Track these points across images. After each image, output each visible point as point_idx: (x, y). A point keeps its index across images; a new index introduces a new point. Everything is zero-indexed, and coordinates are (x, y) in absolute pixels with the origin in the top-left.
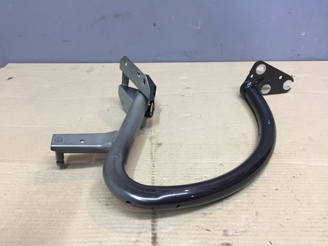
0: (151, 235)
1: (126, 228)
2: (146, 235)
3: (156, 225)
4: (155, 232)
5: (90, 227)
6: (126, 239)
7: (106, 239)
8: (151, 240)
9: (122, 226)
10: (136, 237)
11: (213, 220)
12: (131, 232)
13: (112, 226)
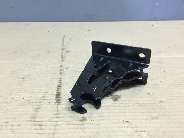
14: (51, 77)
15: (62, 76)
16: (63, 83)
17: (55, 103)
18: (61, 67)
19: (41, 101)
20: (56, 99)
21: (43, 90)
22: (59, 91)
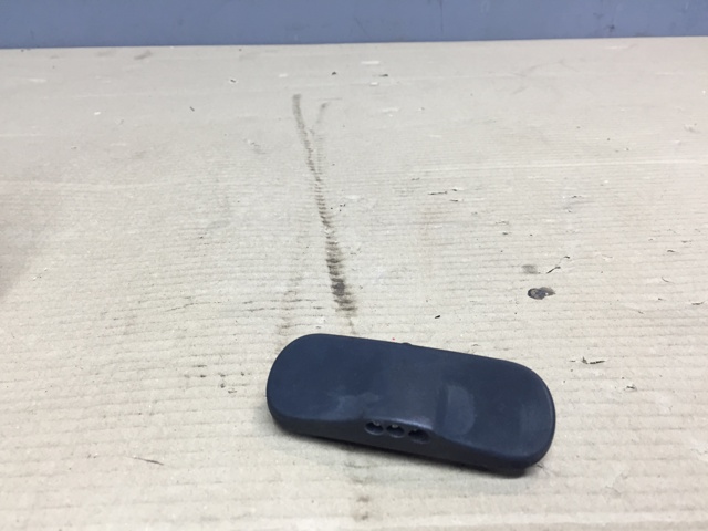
0: (330, 283)
1: (258, 271)
2: (315, 282)
3: (341, 266)
4: (340, 277)
5: (155, 275)
6: (262, 289)
7: (204, 292)
8: (331, 290)
9: (246, 269)
10: (288, 286)
11: (491, 251)
12: (273, 278)
13: (220, 270)
14: (297, 233)
15: (333, 229)
16: (343, 250)
17: (337, 310)
18: (320, 200)
19: (287, 305)
20: (336, 298)
21: (282, 272)
22: (336, 274)
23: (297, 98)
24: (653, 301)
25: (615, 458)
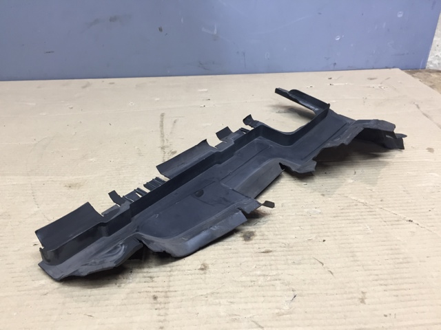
23: (162, 115)
24: (292, 239)
25: (253, 309)
